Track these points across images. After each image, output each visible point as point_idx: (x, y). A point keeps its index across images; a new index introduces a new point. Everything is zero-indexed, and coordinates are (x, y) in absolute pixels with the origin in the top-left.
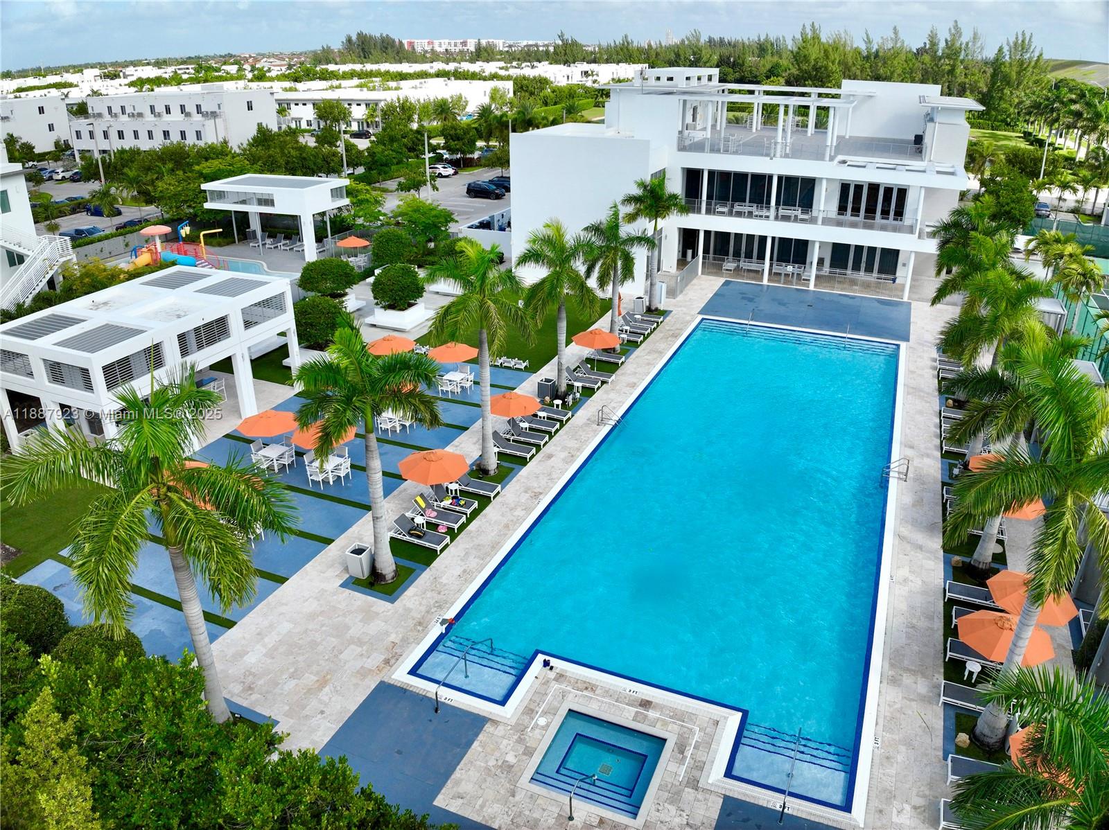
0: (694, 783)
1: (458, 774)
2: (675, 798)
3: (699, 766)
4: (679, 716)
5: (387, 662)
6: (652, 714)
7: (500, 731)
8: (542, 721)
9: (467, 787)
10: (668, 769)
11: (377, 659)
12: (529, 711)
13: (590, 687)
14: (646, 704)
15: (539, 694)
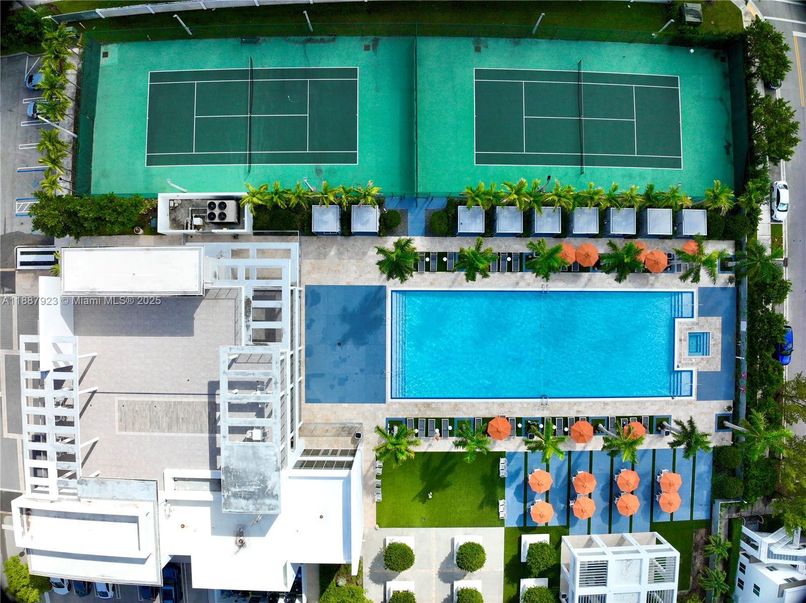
0: (697, 324)
1: (713, 370)
2: (702, 326)
3: (693, 324)
4: (681, 332)
5: (690, 404)
6: (683, 338)
7: (700, 368)
8: (694, 360)
9: (715, 367)
10: (697, 330)
11: (692, 406)
12: (692, 364)
13: (680, 354)
14: (681, 340)
15: (686, 364)
